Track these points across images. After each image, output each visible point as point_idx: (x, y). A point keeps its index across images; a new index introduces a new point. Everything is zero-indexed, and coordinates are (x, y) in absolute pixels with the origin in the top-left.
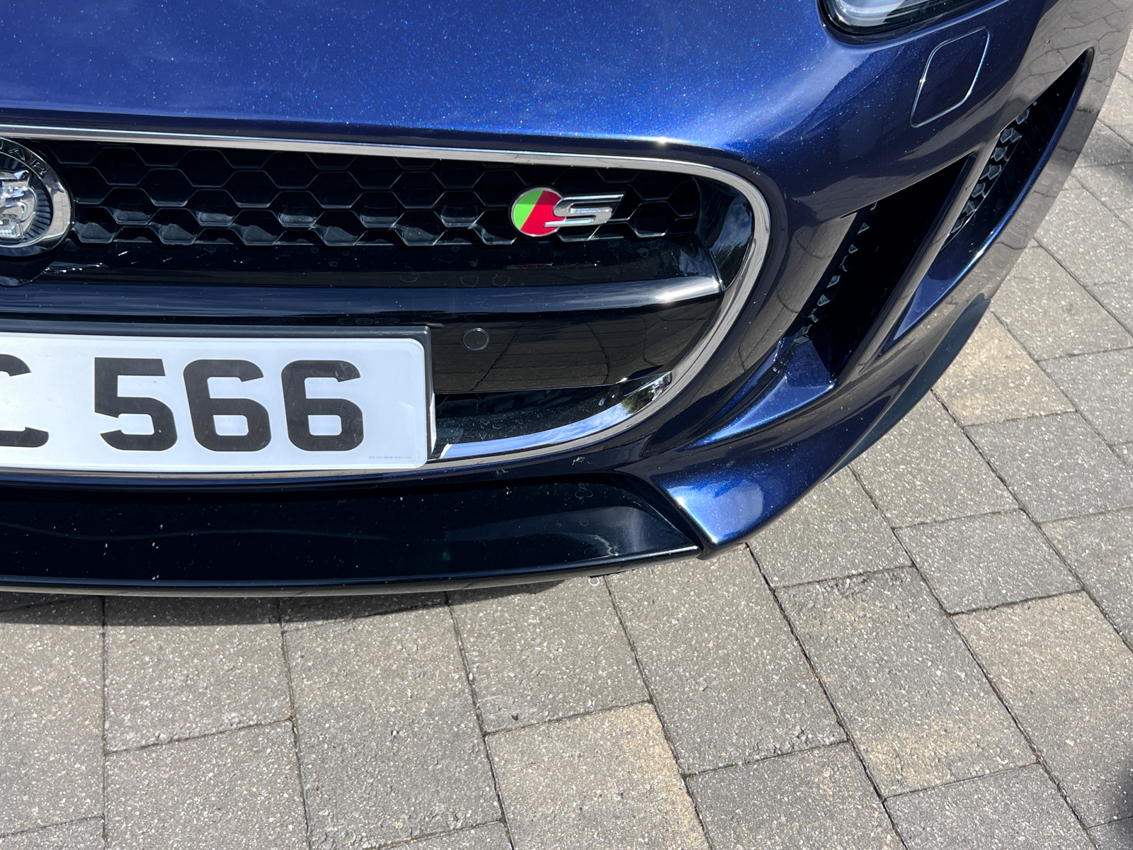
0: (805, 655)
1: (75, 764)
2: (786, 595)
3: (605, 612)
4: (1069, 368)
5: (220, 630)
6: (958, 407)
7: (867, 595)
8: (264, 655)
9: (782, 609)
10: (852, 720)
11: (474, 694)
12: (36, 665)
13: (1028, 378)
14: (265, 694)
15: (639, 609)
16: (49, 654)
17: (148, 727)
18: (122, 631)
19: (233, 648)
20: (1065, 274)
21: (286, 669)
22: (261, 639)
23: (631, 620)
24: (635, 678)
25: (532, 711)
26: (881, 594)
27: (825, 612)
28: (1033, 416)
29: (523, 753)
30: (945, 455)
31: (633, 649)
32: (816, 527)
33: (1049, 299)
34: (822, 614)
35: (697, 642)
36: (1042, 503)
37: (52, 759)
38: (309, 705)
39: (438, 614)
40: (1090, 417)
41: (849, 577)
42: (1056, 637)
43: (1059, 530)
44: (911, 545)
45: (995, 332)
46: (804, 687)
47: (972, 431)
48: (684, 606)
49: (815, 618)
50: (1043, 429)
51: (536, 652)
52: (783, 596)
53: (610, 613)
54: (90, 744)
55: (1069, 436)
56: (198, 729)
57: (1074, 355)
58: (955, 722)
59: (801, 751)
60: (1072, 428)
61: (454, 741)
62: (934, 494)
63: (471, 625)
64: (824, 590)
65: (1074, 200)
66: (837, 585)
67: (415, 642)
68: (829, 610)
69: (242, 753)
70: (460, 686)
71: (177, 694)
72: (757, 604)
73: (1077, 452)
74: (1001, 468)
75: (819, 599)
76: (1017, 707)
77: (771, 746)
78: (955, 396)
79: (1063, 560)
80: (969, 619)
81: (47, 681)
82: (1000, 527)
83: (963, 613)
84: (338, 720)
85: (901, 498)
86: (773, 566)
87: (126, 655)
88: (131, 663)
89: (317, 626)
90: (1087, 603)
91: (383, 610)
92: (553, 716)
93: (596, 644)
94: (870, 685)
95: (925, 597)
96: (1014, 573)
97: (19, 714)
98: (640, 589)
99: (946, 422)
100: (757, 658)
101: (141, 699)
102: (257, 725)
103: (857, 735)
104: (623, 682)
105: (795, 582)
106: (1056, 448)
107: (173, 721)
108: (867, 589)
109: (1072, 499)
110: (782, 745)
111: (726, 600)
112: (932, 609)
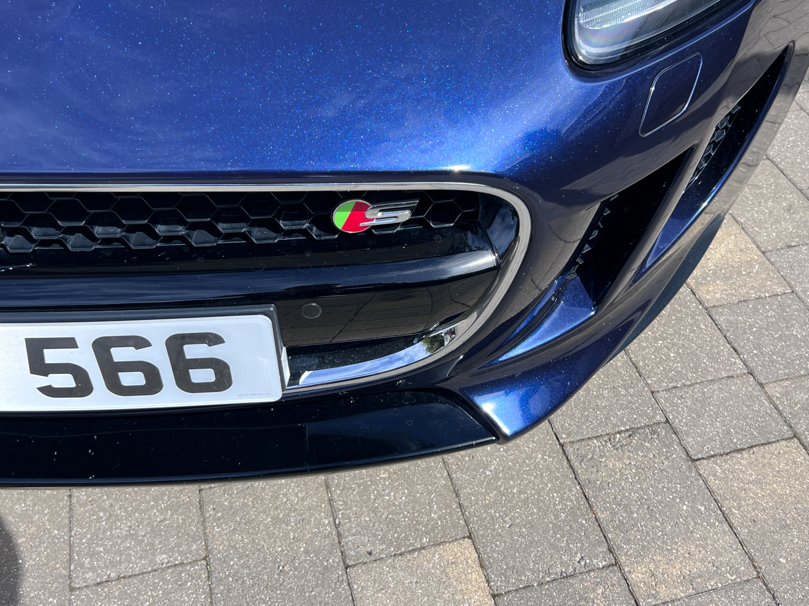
0: (585, 496)
1: (49, 599)
2: (572, 449)
3: (437, 467)
4: (788, 257)
5: (154, 489)
6: (703, 293)
7: (632, 446)
8: (186, 509)
9: (568, 460)
10: (620, 548)
11: (339, 535)
12: (21, 522)
13: (757, 267)
14: (187, 540)
15: (462, 464)
16: (31, 513)
17: (102, 568)
18: (84, 493)
19: (164, 504)
20: (786, 180)
21: (202, 519)
22: (184, 496)
23: (456, 473)
24: (459, 519)
25: (382, 547)
26: (642, 445)
27: (600, 462)
28: (760, 297)
29: (375, 581)
30: (693, 331)
31: (457, 496)
32: (595, 393)
33: (773, 202)
34: (598, 463)
35: (505, 489)
36: (765, 368)
37: (32, 595)
38: (218, 547)
40: (803, 296)
41: (620, 432)
42: (774, 476)
43: (778, 389)
44: (665, 405)
45: (732, 230)
46: (584, 522)
47: (713, 311)
48: (495, 460)
49: (593, 467)
50: (767, 307)
51: (385, 501)
52: (569, 449)
53: (441, 468)
54: (59, 583)
55: (787, 312)
56: (138, 569)
57: (792, 247)
58: (697, 546)
59: (581, 573)
60: (789, 306)
61: (324, 573)
62: (684, 363)
63: (338, 480)
64: (600, 444)
65: (794, 120)
66: (610, 440)
67: (297, 495)
68: (603, 460)
69: (170, 586)
70: (329, 529)
71: (123, 541)
72: (550, 456)
73: (793, 325)
74: (735, 340)
75: (596, 451)
76: (743, 532)
77: (558, 570)
78: (701, 284)
79: (780, 413)
80: (708, 463)
81: (29, 534)
82: (733, 388)
83: (704, 458)
84: (239, 559)
85: (659, 368)
86: (562, 427)
87: (86, 511)
88: (90, 518)
90: (798, 447)
92: (397, 551)
93: (430, 493)
94: (633, 519)
95: (676, 447)
96: (743, 425)
97: (9, 561)
99: (694, 304)
100: (549, 500)
101: (97, 545)
102: (180, 564)
103: (623, 559)
104: (449, 522)
105: (578, 438)
106: (777, 323)
107: (120, 562)
108: (632, 442)
109: (788, 363)
110: (566, 569)
111: (527, 454)
112: (681, 456)
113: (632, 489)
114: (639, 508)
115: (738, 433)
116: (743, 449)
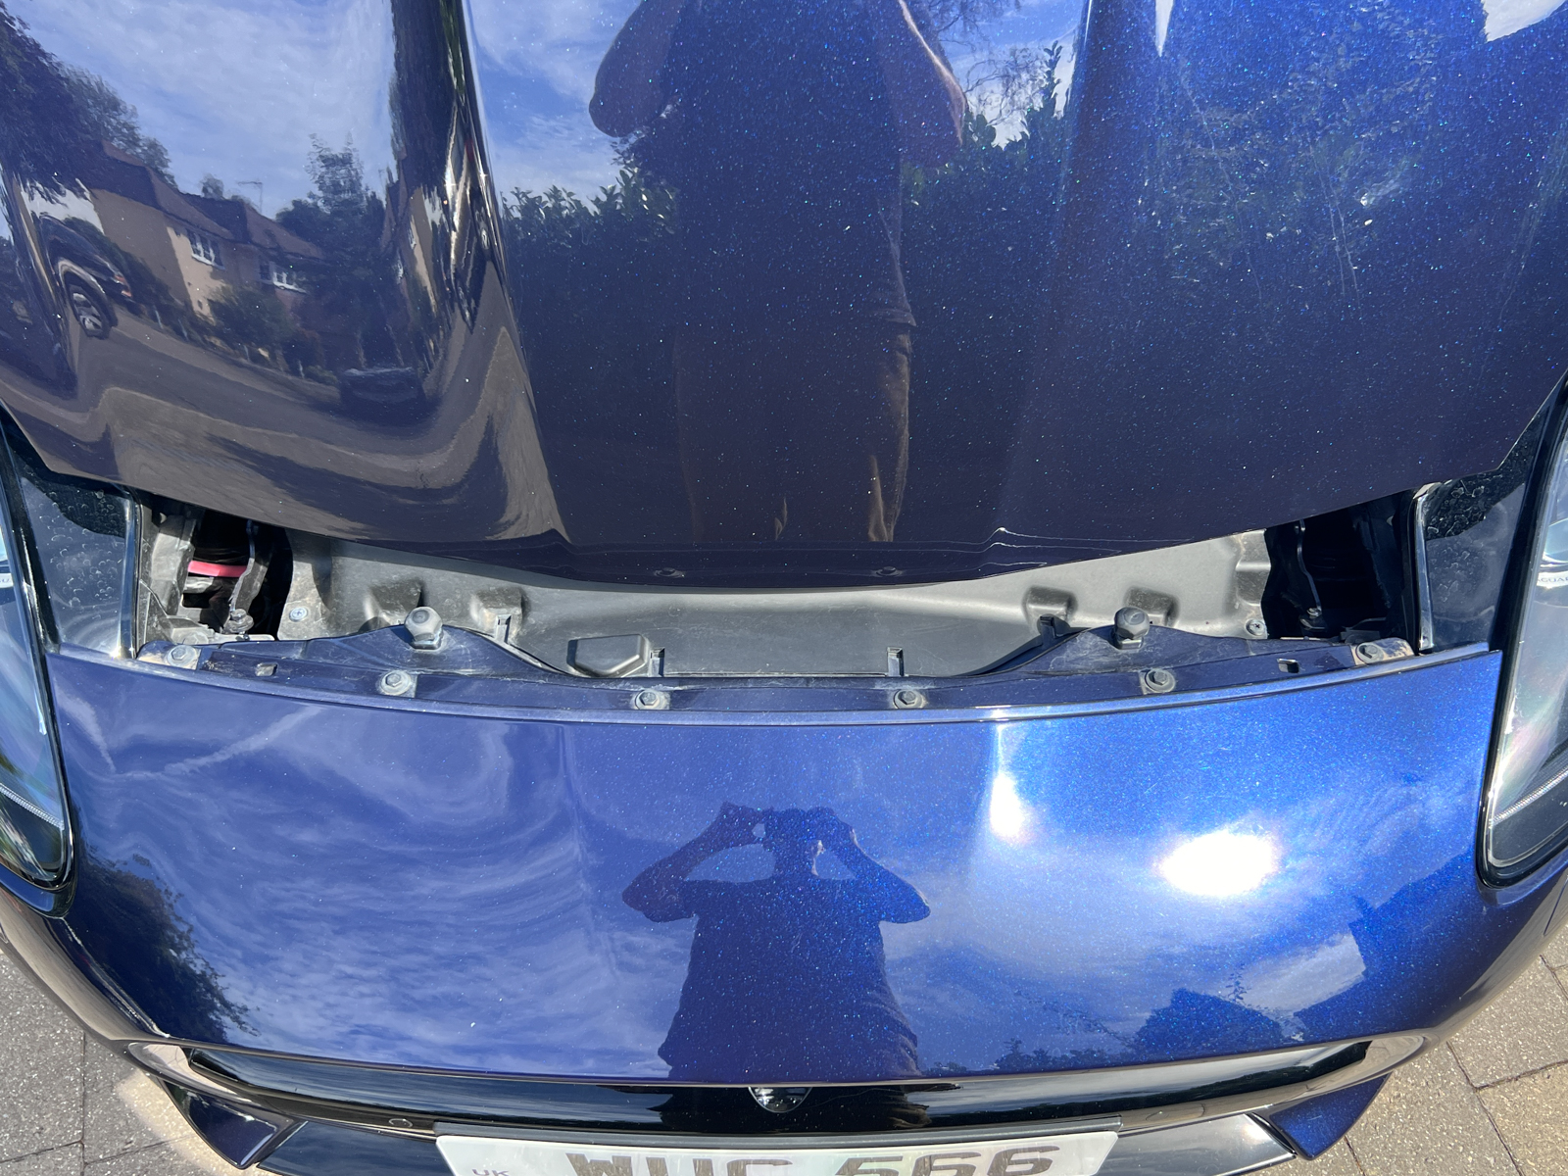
80: (1494, 1093)
83: (1488, 1086)
95: (1453, 1070)
96: (1533, 1034)
112: (1460, 1084)
113: (1404, 1134)
114: (1415, 1162)
115: (1528, 1047)
116: (1534, 1072)
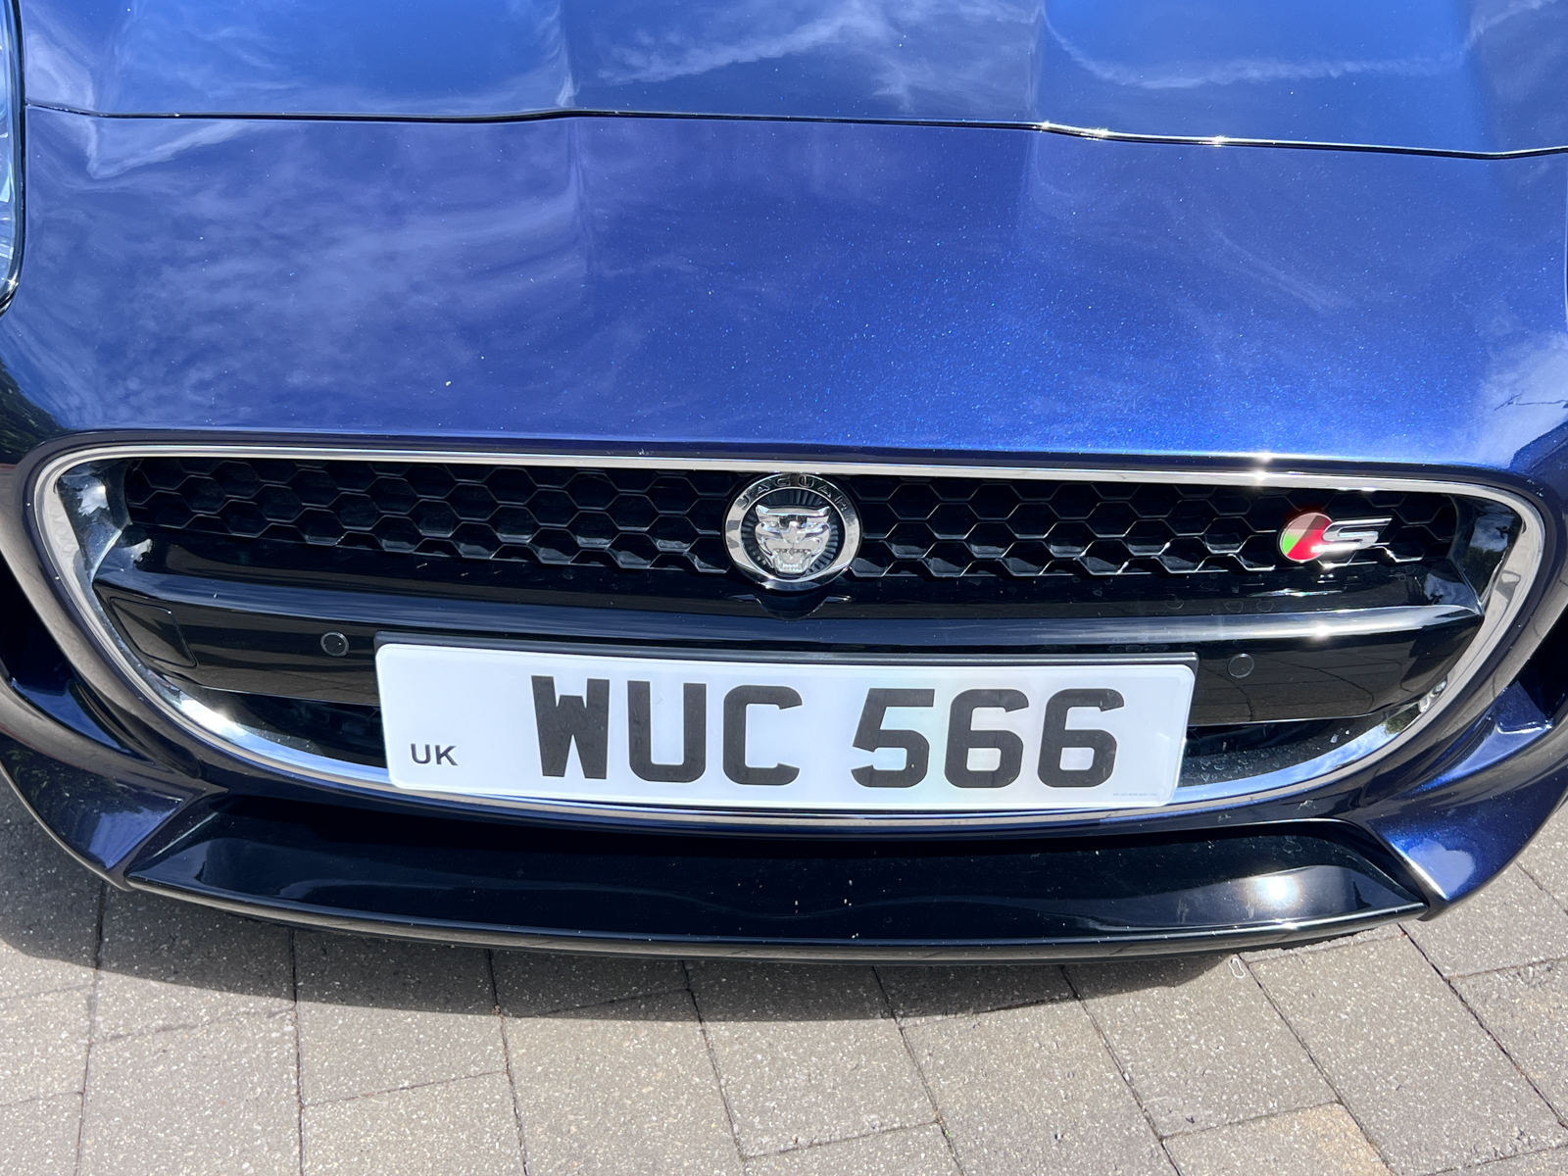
0: (1503, 1050)
1: (713, 1170)
2: (1464, 985)
3: (1261, 1007)
5: (830, 1025)
7: (1556, 984)
8: (887, 1052)
9: (1463, 1001)
11: (1135, 1094)
12: (639, 1064)
14: (902, 1095)
15: (1299, 1003)
16: (650, 1052)
17: (782, 1130)
18: (724, 1028)
19: (852, 1045)
21: (916, 1069)
22: (879, 1035)
23: (1293, 1015)
24: (1315, 1077)
25: (1207, 1113)
27: (1514, 1004)
29: (1211, 1158)
31: (1305, 1046)
32: (1478, 911)
34: (1511, 1005)
35: (1376, 1037)
37: (686, 1164)
38: (954, 1107)
39: (1070, 1009)
41: (1530, 965)
46: (1511, 1085)
48: (1350, 999)
49: (1504, 1010)
51: (1194, 1051)
52: (1457, 984)
53: (1268, 1008)
54: (723, 1149)
56: (838, 1132)
59: (1526, 1154)
61: (1129, 1145)
63: (1111, 1021)
64: (1506, 980)
66: (1519, 974)
67: (1053, 1039)
68: (1517, 1001)
69: (894, 1158)
70: (1118, 1087)
71: (804, 1095)
72: (1433, 996)
75: (1503, 989)
77: (1490, 1148)
81: (657, 1081)
84: (991, 1122)
86: (1441, 954)
87: (735, 1053)
88: (743, 1061)
89: (937, 1022)
91: (1006, 1005)
92: (1234, 1118)
93: (1259, 1041)
97: (636, 1117)
98: (1294, 981)
100: (1448, 1054)
101: (766, 1100)
102: (901, 1127)
104: (1302, 1081)
105: (1470, 971)
107: (808, 1123)
108: (1554, 978)
110: (1503, 1146)
111: (1397, 992)
